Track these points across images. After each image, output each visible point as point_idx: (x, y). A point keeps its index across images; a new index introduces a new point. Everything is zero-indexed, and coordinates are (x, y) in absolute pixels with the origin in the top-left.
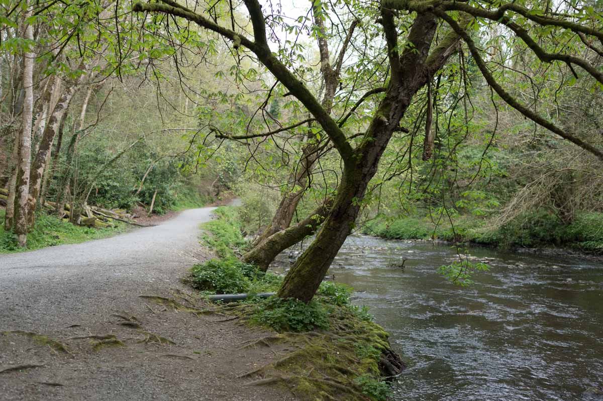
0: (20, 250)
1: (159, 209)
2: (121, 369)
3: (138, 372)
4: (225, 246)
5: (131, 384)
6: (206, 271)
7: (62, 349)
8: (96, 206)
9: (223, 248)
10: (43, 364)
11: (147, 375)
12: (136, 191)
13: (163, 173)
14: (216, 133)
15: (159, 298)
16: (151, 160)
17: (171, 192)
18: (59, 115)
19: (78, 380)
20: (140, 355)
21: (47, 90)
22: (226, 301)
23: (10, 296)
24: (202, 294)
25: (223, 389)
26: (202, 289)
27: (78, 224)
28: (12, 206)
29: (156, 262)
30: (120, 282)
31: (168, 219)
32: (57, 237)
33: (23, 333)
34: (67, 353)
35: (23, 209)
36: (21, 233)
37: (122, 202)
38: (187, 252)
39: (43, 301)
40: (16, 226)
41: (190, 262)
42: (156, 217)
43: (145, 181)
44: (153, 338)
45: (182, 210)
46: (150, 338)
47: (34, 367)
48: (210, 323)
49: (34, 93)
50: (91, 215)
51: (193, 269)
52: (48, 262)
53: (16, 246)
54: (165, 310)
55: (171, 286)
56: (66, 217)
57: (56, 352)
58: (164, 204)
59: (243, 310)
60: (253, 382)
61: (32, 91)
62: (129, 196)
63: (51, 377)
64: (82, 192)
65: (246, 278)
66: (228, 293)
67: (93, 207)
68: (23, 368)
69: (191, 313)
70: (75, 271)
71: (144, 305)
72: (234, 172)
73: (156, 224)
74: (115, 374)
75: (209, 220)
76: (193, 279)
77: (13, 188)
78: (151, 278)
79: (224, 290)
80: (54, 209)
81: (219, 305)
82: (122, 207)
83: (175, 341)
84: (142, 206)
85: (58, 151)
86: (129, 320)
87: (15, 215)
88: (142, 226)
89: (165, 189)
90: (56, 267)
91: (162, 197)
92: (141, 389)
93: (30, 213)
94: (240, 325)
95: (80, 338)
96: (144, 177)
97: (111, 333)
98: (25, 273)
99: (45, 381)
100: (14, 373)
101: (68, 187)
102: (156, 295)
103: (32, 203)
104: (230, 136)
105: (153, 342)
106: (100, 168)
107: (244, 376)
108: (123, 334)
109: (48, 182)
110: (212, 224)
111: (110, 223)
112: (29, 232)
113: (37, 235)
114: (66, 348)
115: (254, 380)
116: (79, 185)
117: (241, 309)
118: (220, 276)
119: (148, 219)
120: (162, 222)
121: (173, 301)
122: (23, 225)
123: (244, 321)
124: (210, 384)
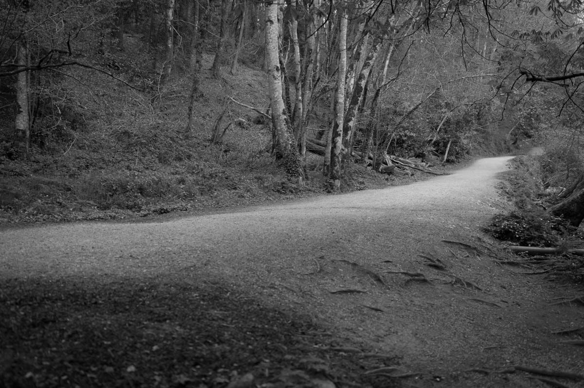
0: (336, 193)
1: (453, 158)
2: (432, 305)
3: (447, 310)
4: (525, 197)
5: (442, 320)
6: (508, 221)
7: (379, 280)
8: (395, 155)
9: (523, 199)
10: (365, 291)
11: (456, 315)
12: (431, 140)
13: (458, 123)
14: (527, 76)
15: (461, 244)
16: (446, 110)
17: (465, 142)
18: (366, 72)
19: (396, 309)
20: (447, 296)
21: (357, 50)
22: (531, 253)
23: (335, 231)
24: (504, 245)
25: (536, 341)
26: (504, 240)
27: (379, 172)
28: (329, 155)
29: (455, 209)
30: (424, 226)
31: (462, 167)
32: (363, 183)
33: (348, 263)
34: (383, 284)
35: (338, 157)
36: (336, 179)
37: (418, 151)
38: (484, 202)
39: (360, 237)
40: (332, 173)
41: (489, 211)
42: (450, 166)
43: (440, 131)
44: (458, 281)
45: (476, 159)
46: (456, 281)
47: (359, 292)
48: (515, 274)
49: (347, 54)
50: (390, 164)
51: (494, 218)
52: (359, 204)
53: (332, 189)
54: (468, 256)
55: (472, 233)
56: (370, 165)
57: (375, 282)
58: (458, 154)
59: (553, 265)
60: (570, 340)
61: (345, 53)
62: (424, 145)
63: (373, 303)
64: (383, 142)
65: (554, 232)
66: (533, 245)
67: (392, 156)
68: (351, 292)
69: (494, 262)
70: (383, 213)
71: (447, 249)
72: (538, 119)
73: (450, 172)
74: (427, 309)
75: (506, 169)
76: (494, 229)
77: (330, 139)
78: (452, 224)
79: (528, 242)
80: (360, 158)
81: (523, 257)
82: (418, 156)
83: (480, 287)
84: (435, 155)
85: (363, 106)
86: (434, 262)
87: (331, 163)
88: (437, 175)
89: (460, 138)
90: (366, 209)
91: (456, 146)
92: (452, 327)
93: (343, 161)
94: (550, 281)
95: (393, 273)
96: (439, 127)
97: (419, 271)
98: (344, 213)
99: (368, 306)
100: (344, 294)
101: (371, 138)
102: (458, 241)
103: (344, 152)
104: (543, 78)
105: (459, 285)
106: (398, 119)
107: (559, 333)
108: (431, 274)
109: (355, 134)
110: (509, 173)
111: (407, 171)
112: (342, 178)
113: (348, 180)
114: (382, 280)
115: (573, 339)
116: (381, 136)
117: (551, 263)
118: (524, 228)
119: (442, 168)
120: (457, 171)
121: (475, 249)
122: (337, 172)
123: (555, 276)
124: (522, 334)
